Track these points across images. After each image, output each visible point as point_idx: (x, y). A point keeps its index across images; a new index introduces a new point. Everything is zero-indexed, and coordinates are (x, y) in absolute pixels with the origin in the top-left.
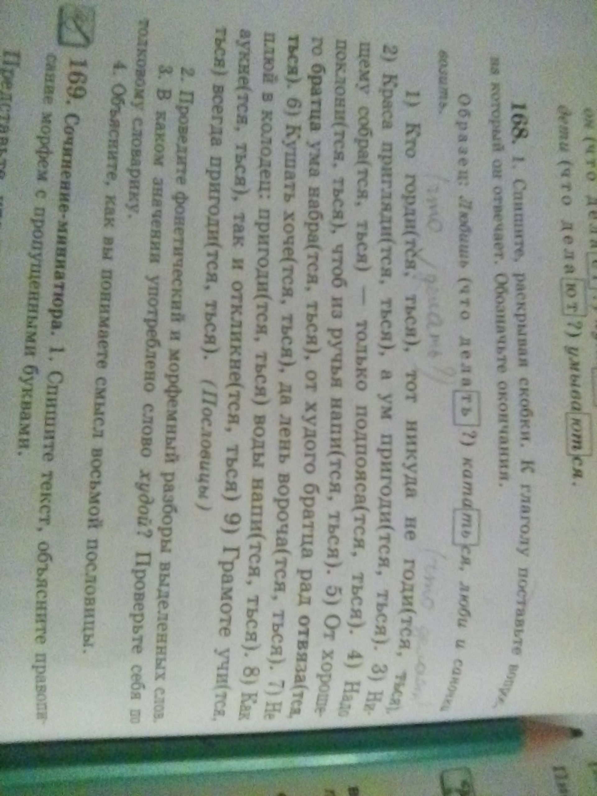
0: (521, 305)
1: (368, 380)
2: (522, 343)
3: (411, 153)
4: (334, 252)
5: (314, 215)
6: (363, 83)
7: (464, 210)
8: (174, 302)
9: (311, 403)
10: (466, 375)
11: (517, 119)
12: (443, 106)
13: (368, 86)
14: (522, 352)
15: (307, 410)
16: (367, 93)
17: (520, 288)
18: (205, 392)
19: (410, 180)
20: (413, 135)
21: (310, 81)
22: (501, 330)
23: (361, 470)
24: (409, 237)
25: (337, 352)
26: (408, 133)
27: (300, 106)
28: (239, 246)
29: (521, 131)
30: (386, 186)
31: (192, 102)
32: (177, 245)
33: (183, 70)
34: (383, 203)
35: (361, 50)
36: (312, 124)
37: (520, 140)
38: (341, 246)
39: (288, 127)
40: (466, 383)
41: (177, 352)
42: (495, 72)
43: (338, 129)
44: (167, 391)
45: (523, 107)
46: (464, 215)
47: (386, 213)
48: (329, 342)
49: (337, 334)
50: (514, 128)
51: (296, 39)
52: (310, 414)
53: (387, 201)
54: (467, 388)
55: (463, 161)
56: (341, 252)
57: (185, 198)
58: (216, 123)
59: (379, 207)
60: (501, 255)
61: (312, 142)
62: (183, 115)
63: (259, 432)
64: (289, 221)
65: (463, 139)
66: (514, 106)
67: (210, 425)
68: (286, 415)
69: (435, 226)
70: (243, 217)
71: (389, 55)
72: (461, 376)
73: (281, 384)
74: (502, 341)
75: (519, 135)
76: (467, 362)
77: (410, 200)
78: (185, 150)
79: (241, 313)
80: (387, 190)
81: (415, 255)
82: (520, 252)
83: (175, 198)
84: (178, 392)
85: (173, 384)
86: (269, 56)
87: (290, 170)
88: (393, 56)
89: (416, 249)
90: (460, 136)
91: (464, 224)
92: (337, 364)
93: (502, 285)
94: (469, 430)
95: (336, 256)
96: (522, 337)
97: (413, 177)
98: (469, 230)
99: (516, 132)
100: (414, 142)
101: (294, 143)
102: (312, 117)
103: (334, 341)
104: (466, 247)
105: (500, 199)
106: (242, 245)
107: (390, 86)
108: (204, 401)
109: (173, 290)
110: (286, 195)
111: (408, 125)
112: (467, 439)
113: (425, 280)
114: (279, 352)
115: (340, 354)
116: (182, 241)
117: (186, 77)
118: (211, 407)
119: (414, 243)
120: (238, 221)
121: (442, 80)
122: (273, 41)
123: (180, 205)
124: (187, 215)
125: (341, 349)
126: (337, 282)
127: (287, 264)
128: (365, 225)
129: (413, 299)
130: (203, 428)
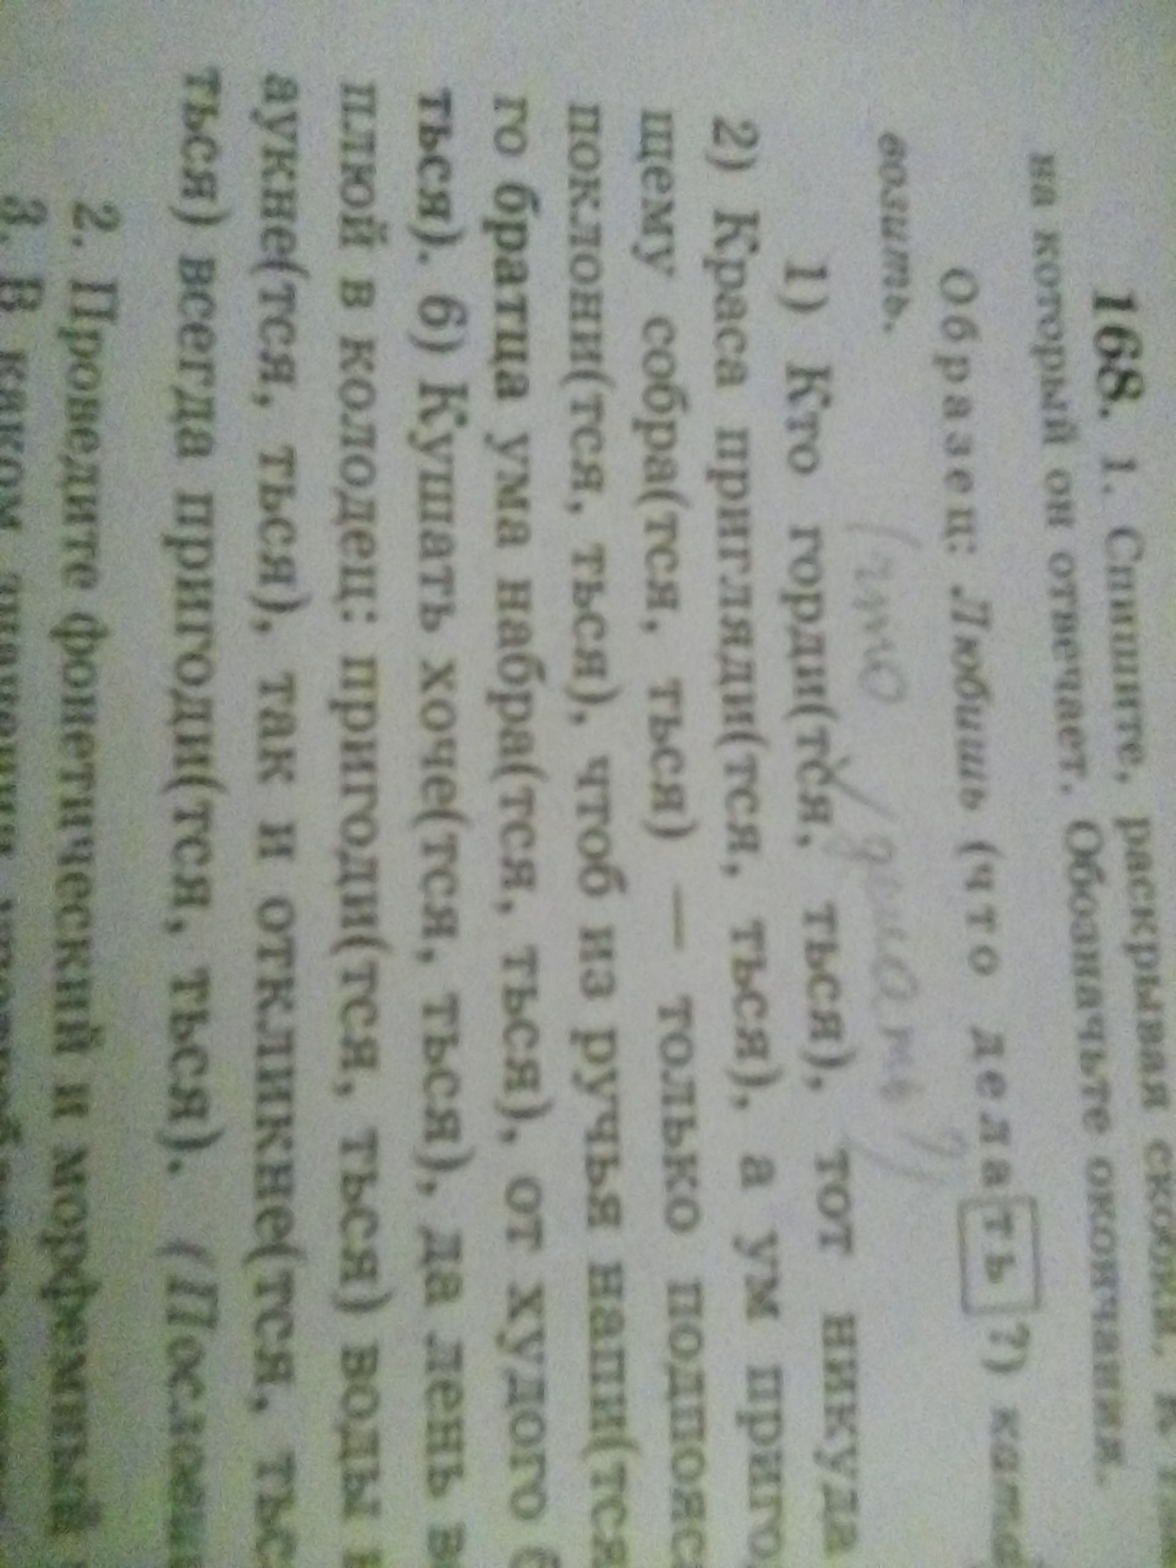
0: (1144, 915)
1: (703, 1197)
2: (1151, 1033)
3: (803, 459)
4: (584, 781)
5: (516, 669)
6: (656, 243)
7: (969, 630)
8: (65, 986)
9: (526, 1287)
10: (996, 1151)
11: (1110, 343)
12: (897, 306)
13: (669, 251)
14: (1152, 1062)
15: (513, 1314)
16: (670, 272)
17: (1138, 862)
18: (174, 1286)
19: (802, 546)
20: (811, 402)
21: (489, 239)
22: (1089, 998)
23: (687, 1489)
24: (808, 724)
25: (604, 1106)
26: (795, 397)
27: (462, 321)
28: (277, 780)
29: (1125, 376)
30: (731, 566)
31: (110, 315)
32: (72, 790)
33: (79, 211)
34: (725, 622)
35: (646, 135)
36: (501, 375)
37: (1123, 408)
38: (602, 762)
39: (425, 390)
40: (996, 1174)
41: (79, 1156)
42: (1043, 197)
43: (583, 390)
44: (51, 1293)
45: (1126, 304)
46: (968, 646)
47: (737, 653)
48: (577, 1078)
49: (599, 1047)
50: (1103, 371)
51: (444, 103)
52: (526, 1323)
53: (736, 613)
54: (999, 1191)
55: (961, 479)
56: (604, 782)
57: (96, 634)
58: (191, 381)
59: (713, 632)
60: (1080, 766)
61: (502, 436)
62: (84, 360)
63: (360, 1402)
64: (438, 691)
65: (957, 408)
66: (1102, 303)
67: (197, 1391)
68: (446, 1337)
69: (885, 682)
70: (288, 687)
71: (732, 152)
72: (978, 1154)
73: (428, 1235)
74: (1094, 1031)
75: (1117, 394)
76: (996, 1108)
77: (807, 608)
78: (92, 476)
79: (289, 1006)
80: (737, 580)
81: (828, 777)
82: (1132, 750)
83: (61, 634)
84: (87, 1291)
85: (70, 1267)
86: (356, 158)
87: (438, 527)
88: (744, 155)
89: (832, 758)
90: (949, 399)
91: (968, 674)
92: (602, 1149)
93: (1084, 858)
94: (1007, 1324)
95: (591, 795)
96: (1149, 1016)
97: (814, 534)
98: (983, 691)
99: (1110, 382)
100: (812, 424)
101: (447, 439)
102: (501, 356)
103: (591, 1073)
104: (979, 745)
105: (1070, 592)
106: (290, 777)
107: (735, 251)
108: (173, 1316)
109: (63, 945)
110: (425, 609)
111: (793, 373)
112: (1005, 1353)
113: (862, 855)
114: (418, 1126)
115: (612, 1116)
116: (87, 777)
117: (91, 235)
118: (199, 1333)
119: (821, 740)
120: (273, 701)
121: (890, 227)
122: (370, 110)
123: (80, 657)
124: (102, 689)
125: (614, 1099)
126: (596, 880)
127: (435, 831)
128: (674, 692)
129: (829, 917)
130: (174, 1408)
